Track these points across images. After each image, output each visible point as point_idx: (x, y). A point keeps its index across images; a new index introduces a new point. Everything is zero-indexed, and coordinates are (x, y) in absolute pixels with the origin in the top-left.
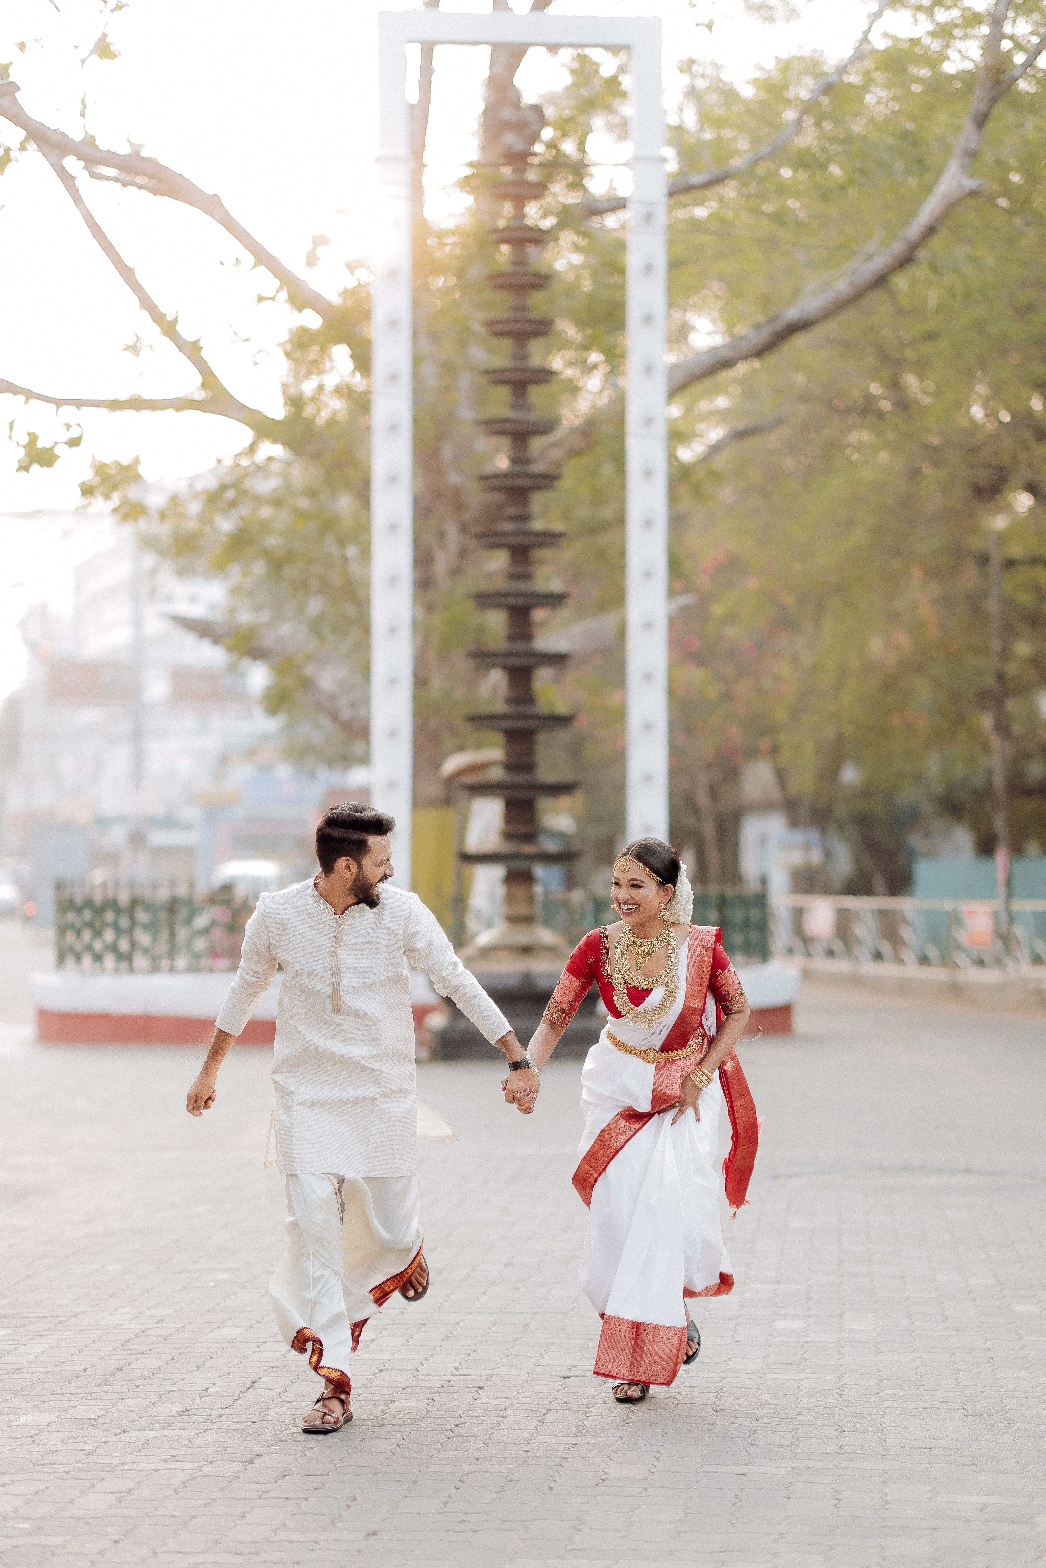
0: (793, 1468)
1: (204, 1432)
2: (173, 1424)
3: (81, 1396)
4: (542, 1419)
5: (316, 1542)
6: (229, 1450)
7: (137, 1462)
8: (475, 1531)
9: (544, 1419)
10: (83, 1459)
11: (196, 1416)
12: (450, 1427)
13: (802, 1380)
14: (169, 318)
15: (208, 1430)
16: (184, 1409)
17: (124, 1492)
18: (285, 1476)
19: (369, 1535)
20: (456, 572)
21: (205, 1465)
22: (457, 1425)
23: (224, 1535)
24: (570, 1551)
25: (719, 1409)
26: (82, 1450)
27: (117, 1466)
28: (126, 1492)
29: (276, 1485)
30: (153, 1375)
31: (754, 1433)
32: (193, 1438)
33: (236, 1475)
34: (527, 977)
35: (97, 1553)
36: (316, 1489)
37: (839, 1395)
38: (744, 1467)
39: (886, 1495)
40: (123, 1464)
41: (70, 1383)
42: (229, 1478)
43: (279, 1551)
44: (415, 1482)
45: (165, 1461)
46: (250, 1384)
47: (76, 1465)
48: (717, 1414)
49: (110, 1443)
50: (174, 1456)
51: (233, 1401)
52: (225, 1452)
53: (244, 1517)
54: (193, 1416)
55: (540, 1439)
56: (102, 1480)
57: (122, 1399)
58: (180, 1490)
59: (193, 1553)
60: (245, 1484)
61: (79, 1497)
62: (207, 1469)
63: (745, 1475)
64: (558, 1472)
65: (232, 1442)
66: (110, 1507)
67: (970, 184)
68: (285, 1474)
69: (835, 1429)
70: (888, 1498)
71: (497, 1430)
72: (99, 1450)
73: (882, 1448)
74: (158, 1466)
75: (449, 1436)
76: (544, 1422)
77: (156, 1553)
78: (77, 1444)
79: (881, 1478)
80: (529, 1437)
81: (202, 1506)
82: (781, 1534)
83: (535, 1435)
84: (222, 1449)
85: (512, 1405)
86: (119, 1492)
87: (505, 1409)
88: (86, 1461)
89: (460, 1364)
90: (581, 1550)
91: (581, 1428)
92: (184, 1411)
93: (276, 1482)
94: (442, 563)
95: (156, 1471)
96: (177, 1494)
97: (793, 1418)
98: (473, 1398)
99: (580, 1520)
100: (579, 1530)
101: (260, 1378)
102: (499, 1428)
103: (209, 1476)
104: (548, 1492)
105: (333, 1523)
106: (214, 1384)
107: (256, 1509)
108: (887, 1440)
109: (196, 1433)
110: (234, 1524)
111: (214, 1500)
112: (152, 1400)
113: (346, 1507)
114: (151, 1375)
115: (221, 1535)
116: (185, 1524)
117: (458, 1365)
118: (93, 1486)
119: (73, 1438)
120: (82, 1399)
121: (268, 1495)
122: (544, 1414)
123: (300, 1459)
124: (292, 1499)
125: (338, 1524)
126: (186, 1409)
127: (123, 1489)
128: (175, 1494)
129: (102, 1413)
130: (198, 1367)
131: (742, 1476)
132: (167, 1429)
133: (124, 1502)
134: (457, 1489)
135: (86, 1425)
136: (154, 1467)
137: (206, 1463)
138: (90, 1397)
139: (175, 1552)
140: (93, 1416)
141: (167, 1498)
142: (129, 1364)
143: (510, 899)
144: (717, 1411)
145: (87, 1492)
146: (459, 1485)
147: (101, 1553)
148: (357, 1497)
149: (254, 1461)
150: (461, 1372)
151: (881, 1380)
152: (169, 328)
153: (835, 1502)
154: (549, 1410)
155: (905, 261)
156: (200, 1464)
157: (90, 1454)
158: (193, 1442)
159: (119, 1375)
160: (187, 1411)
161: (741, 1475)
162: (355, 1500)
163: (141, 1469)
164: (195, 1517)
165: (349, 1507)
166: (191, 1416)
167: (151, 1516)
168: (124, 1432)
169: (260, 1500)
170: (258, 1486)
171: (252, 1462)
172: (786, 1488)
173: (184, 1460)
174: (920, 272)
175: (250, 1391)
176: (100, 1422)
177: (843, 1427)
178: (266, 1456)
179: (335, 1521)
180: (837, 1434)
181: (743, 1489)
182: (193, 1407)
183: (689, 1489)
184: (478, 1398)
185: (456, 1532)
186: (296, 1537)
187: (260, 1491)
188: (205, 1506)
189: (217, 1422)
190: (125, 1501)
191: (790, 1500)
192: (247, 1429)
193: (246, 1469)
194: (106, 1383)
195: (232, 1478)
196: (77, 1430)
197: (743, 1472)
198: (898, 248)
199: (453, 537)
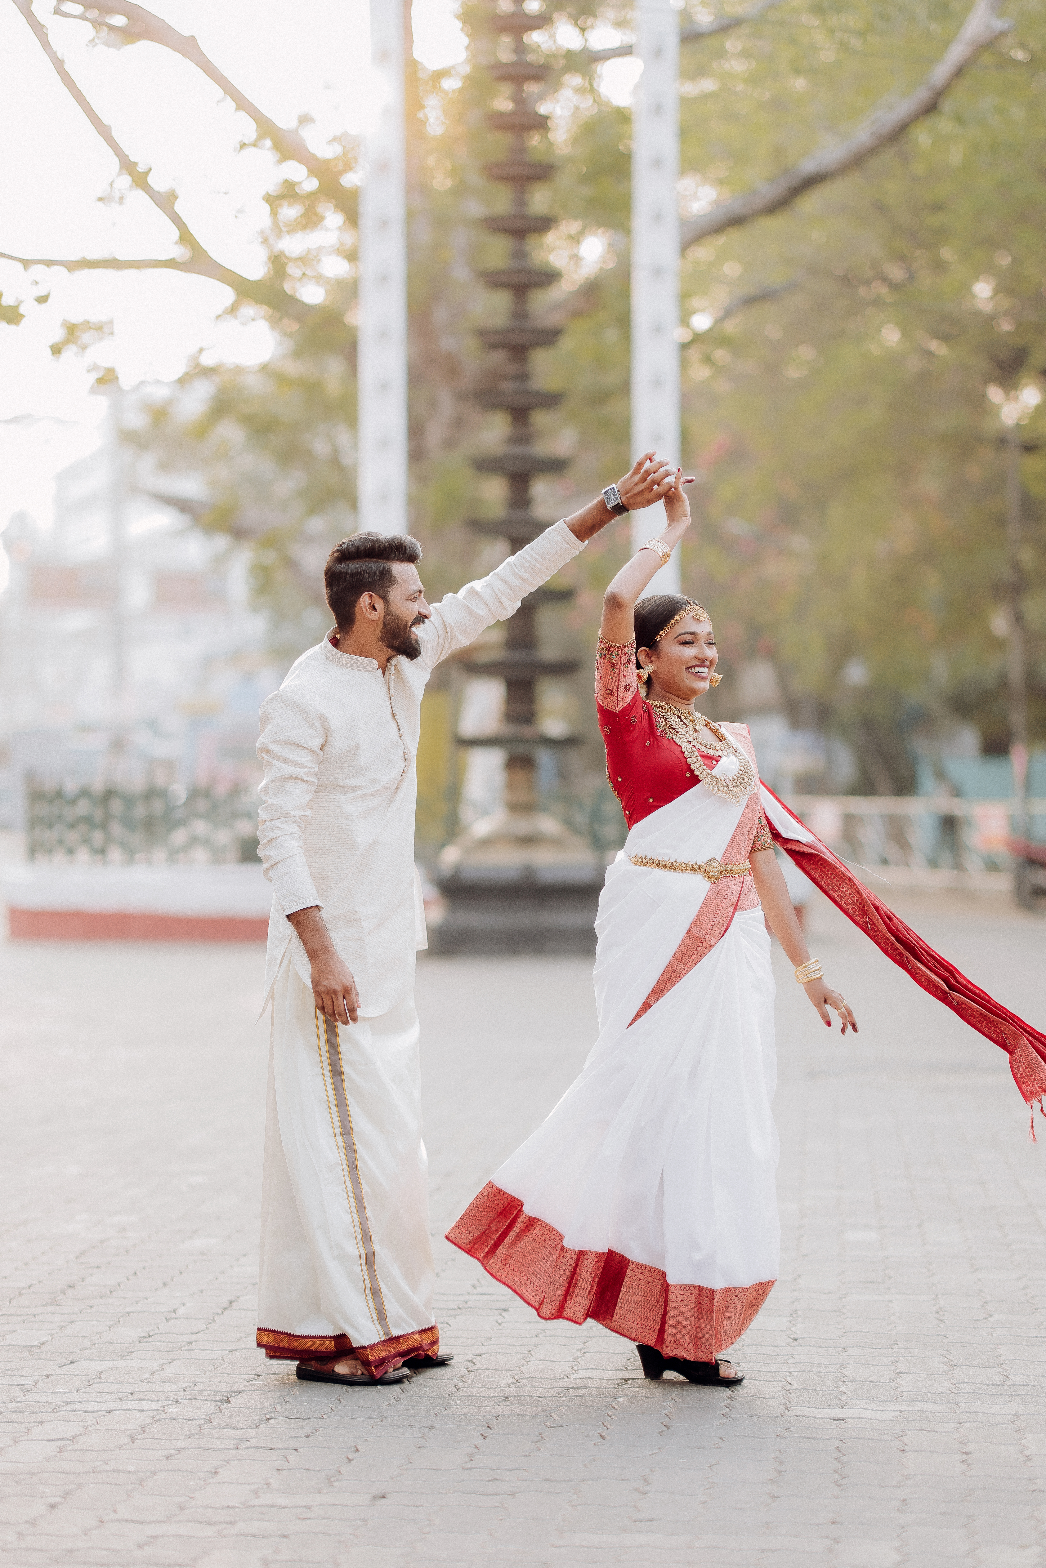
0: (901, 1411)
1: (170, 1363)
2: (132, 1352)
3: (23, 1318)
4: (583, 1348)
5: (308, 1507)
6: (200, 1386)
7: (85, 1401)
8: (513, 1494)
9: (585, 1348)
10: (19, 1397)
11: (160, 1343)
12: (470, 1357)
13: (891, 1301)
14: (141, 168)
15: (175, 1360)
16: (146, 1335)
17: (68, 1439)
18: (268, 1419)
19: (375, 1498)
20: (450, 443)
21: (169, 1405)
22: (480, 1355)
23: (191, 1497)
24: (635, 1521)
25: (796, 1337)
26: (19, 1385)
27: (61, 1406)
28: (70, 1440)
29: (257, 1430)
30: (111, 1292)
31: (844, 1366)
32: (156, 1371)
33: (208, 1418)
34: (529, 871)
35: (28, 1522)
36: (308, 1436)
37: (940, 1320)
38: (840, 1411)
39: (1027, 1448)
40: (68, 1403)
41: (10, 1303)
42: (200, 1422)
43: (262, 1520)
44: (432, 1428)
45: (120, 1399)
46: (226, 1305)
47: (10, 1405)
48: (796, 1343)
49: (53, 1377)
50: (132, 1393)
51: (206, 1325)
52: (194, 1388)
53: (216, 1473)
54: (157, 1343)
55: (582, 1373)
56: (41, 1423)
57: (72, 1322)
58: (136, 1437)
59: (149, 1523)
60: (219, 1430)
61: (10, 1446)
62: (172, 1410)
63: (843, 1420)
64: (610, 1416)
65: (203, 1375)
66: (48, 1459)
67: (999, 25)
68: (268, 1417)
69: (944, 1363)
70: (1027, 1453)
71: (529, 1361)
72: (39, 1386)
73: (1007, 1387)
74: (112, 1407)
75: (470, 1369)
76: (585, 1352)
77: (102, 1522)
78: (13, 1377)
79: (1013, 1426)
80: (569, 1371)
81: (164, 1458)
82: (904, 1500)
83: (576, 1368)
84: (191, 1384)
85: (544, 1331)
86: (61, 1439)
87: (536, 1336)
88: (23, 1398)
89: (478, 1280)
90: (650, 1520)
91: (632, 1360)
92: (146, 1337)
93: (257, 1427)
94: (435, 433)
95: (109, 1412)
96: (133, 1442)
97: (889, 1348)
98: (497, 1322)
99: (645, 1480)
100: (644, 1493)
101: (238, 1297)
102: (531, 1359)
103: (174, 1419)
104: (599, 1441)
105: (330, 1482)
106: (184, 1305)
107: (232, 1462)
108: (1011, 1377)
109: (160, 1365)
110: (203, 1483)
111: (179, 1450)
112: (108, 1323)
113: (346, 1461)
114: (108, 1293)
115: (187, 1498)
116: (141, 1483)
117: (475, 1282)
118: (28, 1431)
119: (8, 1370)
120: (24, 1322)
121: (247, 1444)
122: (585, 1343)
123: (287, 1398)
124: (278, 1449)
125: (336, 1484)
126: (149, 1334)
127: (66, 1436)
128: (130, 1443)
129: (46, 1339)
130: (165, 1284)
131: (840, 1421)
132: (125, 1359)
133: (66, 1453)
134: (484, 1437)
135: (26, 1354)
136: (106, 1407)
137: (170, 1403)
138: (33, 1319)
139: (127, 1521)
140: (35, 1343)
141: (120, 1447)
142: (83, 1280)
143: (510, 786)
144: (796, 1340)
145: (21, 1439)
146: (487, 1432)
147: (32, 1522)
148: (359, 1447)
149: (230, 1399)
150: (479, 1290)
151: (986, 1303)
152: (141, 180)
153: (964, 1457)
154: (590, 1337)
155: (930, 108)
156: (164, 1403)
157: (27, 1391)
158: (156, 1375)
159: (70, 1292)
160: (150, 1336)
161: (838, 1420)
162: (357, 1451)
163: (89, 1410)
164: (154, 1473)
165: (350, 1460)
166: (154, 1343)
167: (99, 1472)
168: (71, 1362)
169: (237, 1451)
170: (234, 1432)
171: (228, 1402)
172: (897, 1438)
173: (143, 1398)
174: (943, 124)
175: (227, 1312)
176: (44, 1350)
177: (953, 1359)
178: (244, 1393)
179: (332, 1479)
180: (948, 1368)
181: (845, 1439)
182: (157, 1331)
183: (775, 1438)
184: (502, 1322)
185: (487, 1495)
186: (282, 1501)
187: (238, 1439)
188: (167, 1458)
189: (185, 1350)
190: (67, 1451)
191: (906, 1454)
192: (223, 1359)
193: (220, 1410)
194: (54, 1302)
195: (203, 1422)
196: (15, 1359)
197: (841, 1416)
198: (922, 95)
199: (447, 405)
